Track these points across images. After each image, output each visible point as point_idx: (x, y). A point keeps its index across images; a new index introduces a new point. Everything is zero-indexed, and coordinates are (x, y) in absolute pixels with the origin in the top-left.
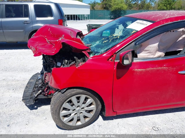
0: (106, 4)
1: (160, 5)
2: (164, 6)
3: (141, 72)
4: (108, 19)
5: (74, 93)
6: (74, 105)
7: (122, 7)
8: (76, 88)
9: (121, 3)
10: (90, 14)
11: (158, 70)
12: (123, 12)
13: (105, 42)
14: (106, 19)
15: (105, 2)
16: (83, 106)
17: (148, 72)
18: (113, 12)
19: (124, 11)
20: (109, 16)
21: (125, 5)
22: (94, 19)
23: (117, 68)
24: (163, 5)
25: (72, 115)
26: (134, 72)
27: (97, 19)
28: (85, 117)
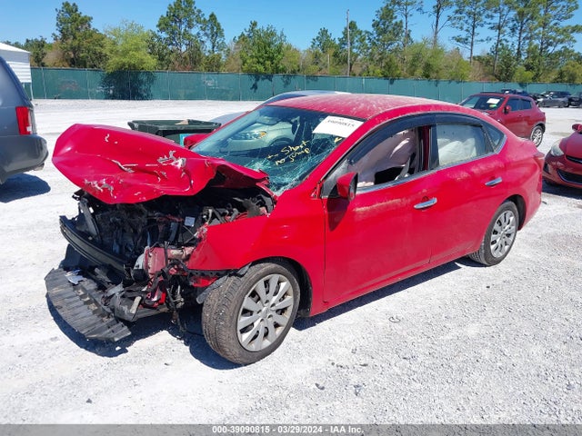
0: (74, 50)
1: (248, 61)
2: (259, 62)
3: (365, 212)
4: (97, 99)
5: (261, 271)
6: (259, 299)
7: (142, 62)
8: (265, 262)
9: (137, 49)
10: (30, 81)
11: (388, 207)
12: (145, 78)
13: (281, 162)
14: (93, 99)
15: (70, 41)
16: (274, 299)
17: (373, 211)
18: (112, 75)
19: (148, 73)
20: (100, 89)
21: (149, 56)
22: (49, 97)
23: (330, 209)
24: (255, 60)
25: (256, 324)
26: (355, 213)
27: (59, 98)
28: (276, 326)
